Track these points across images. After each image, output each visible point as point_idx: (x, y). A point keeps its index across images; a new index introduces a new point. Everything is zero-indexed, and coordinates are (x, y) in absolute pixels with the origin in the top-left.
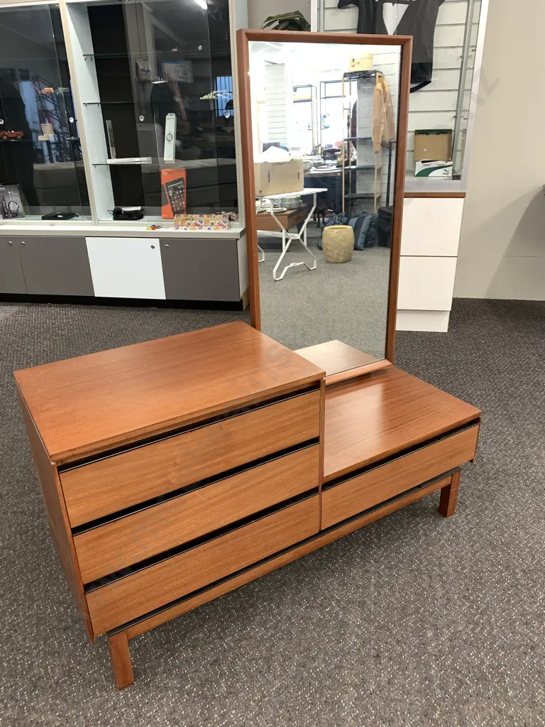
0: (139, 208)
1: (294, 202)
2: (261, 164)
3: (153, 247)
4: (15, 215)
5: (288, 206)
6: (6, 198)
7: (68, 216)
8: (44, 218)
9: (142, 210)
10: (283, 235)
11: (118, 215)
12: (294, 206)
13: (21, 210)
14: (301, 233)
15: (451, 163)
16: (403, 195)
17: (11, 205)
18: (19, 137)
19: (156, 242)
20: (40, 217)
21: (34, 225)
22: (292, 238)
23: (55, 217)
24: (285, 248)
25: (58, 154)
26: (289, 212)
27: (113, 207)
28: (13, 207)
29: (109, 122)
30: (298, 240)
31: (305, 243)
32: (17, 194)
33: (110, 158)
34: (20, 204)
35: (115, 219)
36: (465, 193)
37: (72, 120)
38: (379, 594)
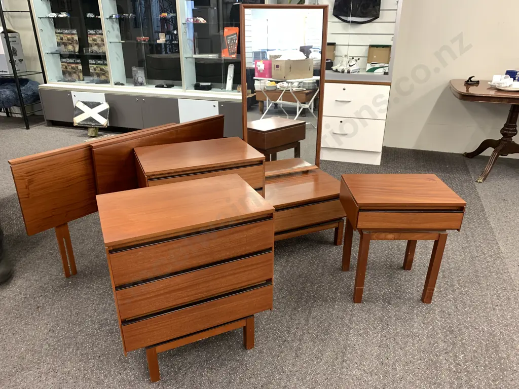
0: (210, 84)
1: (311, 85)
2: (286, 61)
3: (214, 106)
4: (141, 84)
5: (307, 88)
6: (136, 75)
7: (169, 86)
8: (156, 87)
9: (211, 85)
10: (298, 105)
11: (197, 87)
12: (311, 88)
13: (144, 81)
14: (310, 104)
15: (387, 65)
16: (324, 81)
17: (139, 79)
18: (147, 40)
19: (216, 104)
20: (154, 86)
21: (151, 90)
22: (303, 107)
23: (162, 87)
24: (298, 113)
25: (170, 47)
26: (307, 92)
27: (195, 82)
28: (140, 80)
29: (196, 34)
30: (307, 108)
31: (312, 111)
32: (143, 72)
33: (195, 53)
34: (144, 78)
35: (195, 89)
36: (391, 83)
37: (175, 32)
38: (291, 269)
